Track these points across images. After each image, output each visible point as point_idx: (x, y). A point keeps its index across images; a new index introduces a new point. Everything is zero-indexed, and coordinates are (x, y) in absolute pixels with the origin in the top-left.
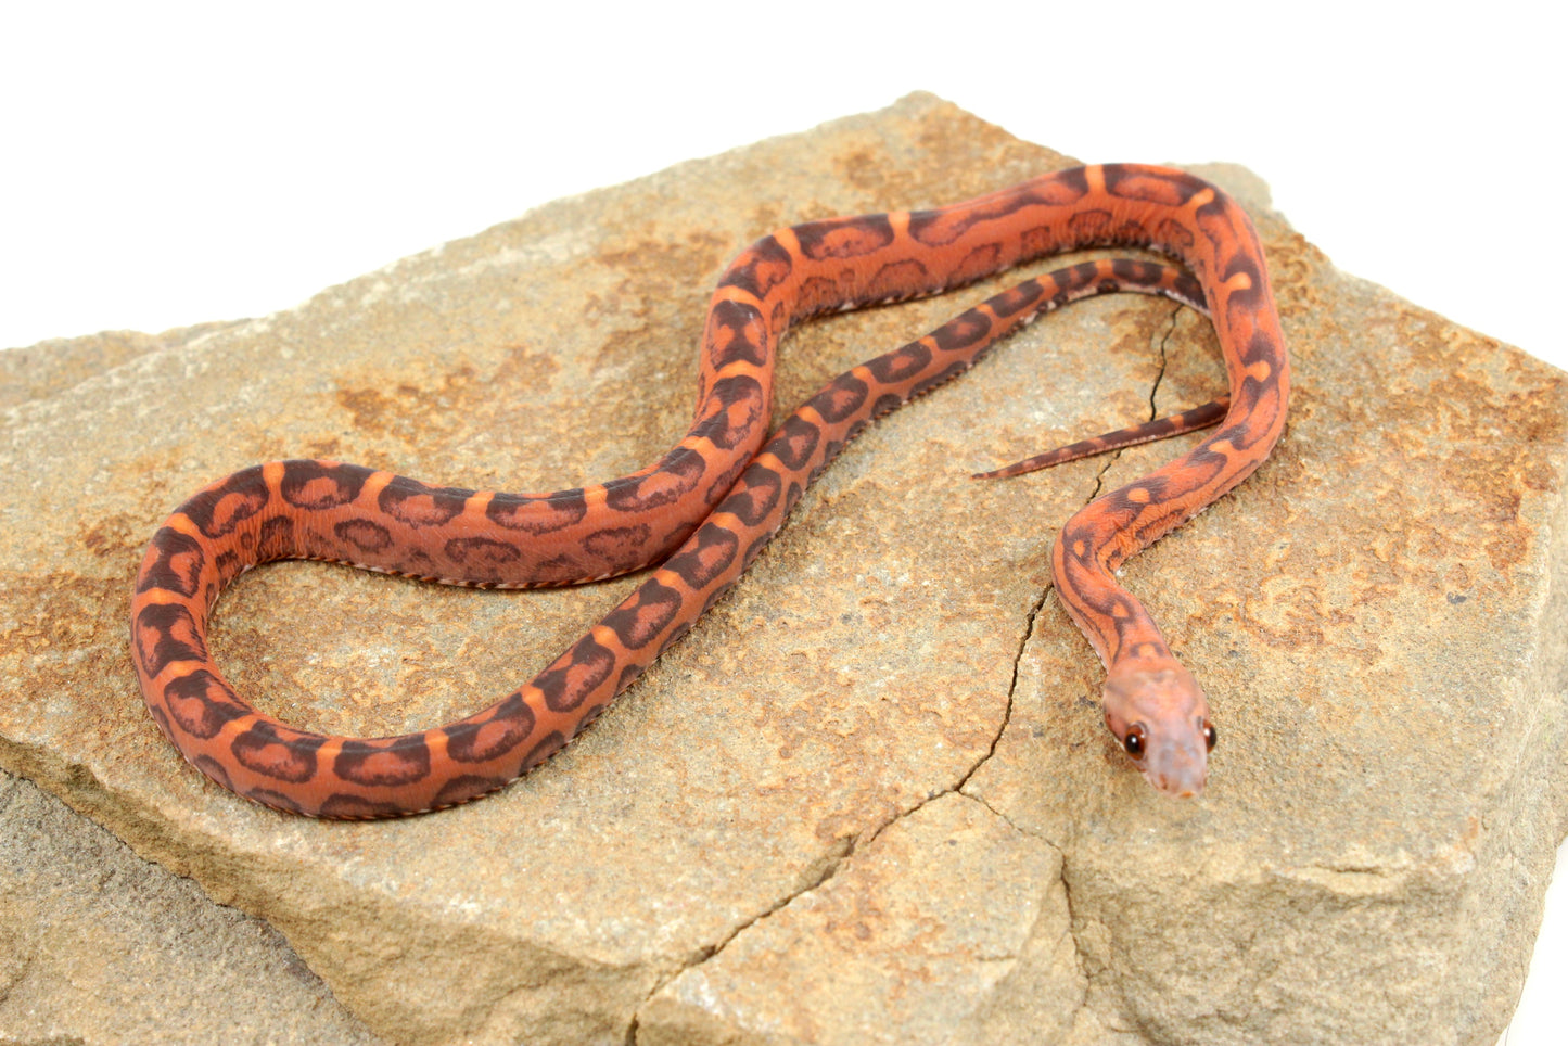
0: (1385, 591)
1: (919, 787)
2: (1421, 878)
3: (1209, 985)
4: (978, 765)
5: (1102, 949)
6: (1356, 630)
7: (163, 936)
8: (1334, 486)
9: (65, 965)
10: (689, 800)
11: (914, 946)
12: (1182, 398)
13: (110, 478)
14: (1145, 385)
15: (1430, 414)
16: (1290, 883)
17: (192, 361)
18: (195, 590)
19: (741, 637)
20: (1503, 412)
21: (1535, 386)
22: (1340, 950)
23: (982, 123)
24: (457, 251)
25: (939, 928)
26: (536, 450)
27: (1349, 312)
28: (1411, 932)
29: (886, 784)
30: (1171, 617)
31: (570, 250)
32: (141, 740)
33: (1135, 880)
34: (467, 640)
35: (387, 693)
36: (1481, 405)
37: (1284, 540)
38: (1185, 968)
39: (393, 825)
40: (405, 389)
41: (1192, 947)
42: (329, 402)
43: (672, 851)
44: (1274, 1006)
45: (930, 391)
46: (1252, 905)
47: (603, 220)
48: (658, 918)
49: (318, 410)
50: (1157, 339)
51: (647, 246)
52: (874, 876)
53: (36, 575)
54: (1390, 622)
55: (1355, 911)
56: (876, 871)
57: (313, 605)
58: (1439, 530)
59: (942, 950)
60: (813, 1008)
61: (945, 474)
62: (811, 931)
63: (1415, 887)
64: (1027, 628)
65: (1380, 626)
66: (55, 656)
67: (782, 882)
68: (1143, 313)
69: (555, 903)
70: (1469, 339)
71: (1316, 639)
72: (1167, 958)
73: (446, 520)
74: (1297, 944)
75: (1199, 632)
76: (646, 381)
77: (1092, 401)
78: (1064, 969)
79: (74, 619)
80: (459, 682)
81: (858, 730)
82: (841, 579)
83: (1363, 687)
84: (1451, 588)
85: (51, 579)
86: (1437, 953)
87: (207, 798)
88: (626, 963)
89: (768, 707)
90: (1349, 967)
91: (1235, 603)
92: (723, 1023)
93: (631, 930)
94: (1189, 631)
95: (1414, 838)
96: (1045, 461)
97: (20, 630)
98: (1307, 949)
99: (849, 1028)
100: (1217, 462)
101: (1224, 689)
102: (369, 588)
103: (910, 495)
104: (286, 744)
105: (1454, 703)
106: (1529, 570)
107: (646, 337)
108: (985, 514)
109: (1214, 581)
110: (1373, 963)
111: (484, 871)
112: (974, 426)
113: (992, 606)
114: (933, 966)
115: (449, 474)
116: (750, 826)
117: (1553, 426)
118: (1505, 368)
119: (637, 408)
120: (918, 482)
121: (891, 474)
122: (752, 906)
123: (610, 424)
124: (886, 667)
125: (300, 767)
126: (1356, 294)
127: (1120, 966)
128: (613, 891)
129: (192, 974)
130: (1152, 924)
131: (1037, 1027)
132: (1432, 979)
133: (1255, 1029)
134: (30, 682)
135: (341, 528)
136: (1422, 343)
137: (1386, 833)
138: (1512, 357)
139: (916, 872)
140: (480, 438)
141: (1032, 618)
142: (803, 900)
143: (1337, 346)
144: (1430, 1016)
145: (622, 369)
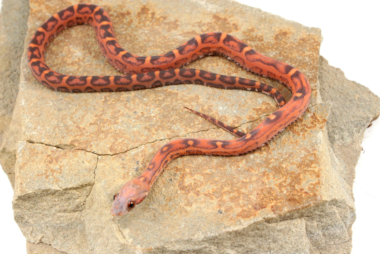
0: (212, 197)
1: (94, 149)
4: (107, 155)
6: (195, 198)
8: (239, 171)
10: (69, 117)
11: (53, 171)
14: (247, 120)
15: (281, 176)
18: (65, 19)
19: (118, 100)
20: (294, 189)
21: (310, 192)
25: (60, 173)
26: (149, 41)
27: (305, 143)
29: (92, 143)
31: (212, 10)
35: (69, 61)
36: (293, 185)
37: (214, 170)
40: (153, 14)
42: (141, 6)
43: (54, 122)
47: (227, 8)
48: (36, 130)
49: (137, 6)
50: (264, 114)
51: (225, 19)
54: (203, 203)
56: (67, 155)
58: (240, 197)
59: (55, 176)
60: (28, 165)
62: (46, 154)
64: (153, 141)
65: (200, 202)
67: (56, 142)
68: (271, 107)
69: (31, 114)
70: (316, 171)
71: (187, 192)
75: (173, 170)
77: (233, 114)
81: (104, 131)
82: (146, 105)
84: (223, 209)
89: (102, 114)
91: (187, 172)
93: (31, 128)
95: (138, 239)
96: (205, 117)
100: (215, 147)
103: (178, 102)
106: (242, 221)
109: (191, 165)
111: (33, 100)
112: (209, 100)
114: (50, 177)
116: (68, 130)
117: (298, 202)
118: (312, 183)
120: (184, 101)
121: (183, 95)
122: (47, 142)
123: (165, 46)
124: (125, 126)
128: (39, 120)
134: (41, 17)
136: (306, 162)
137: (136, 233)
138: (317, 182)
139: (72, 161)
140: (146, 31)
141: (156, 141)
142: (53, 148)
145: (183, 38)
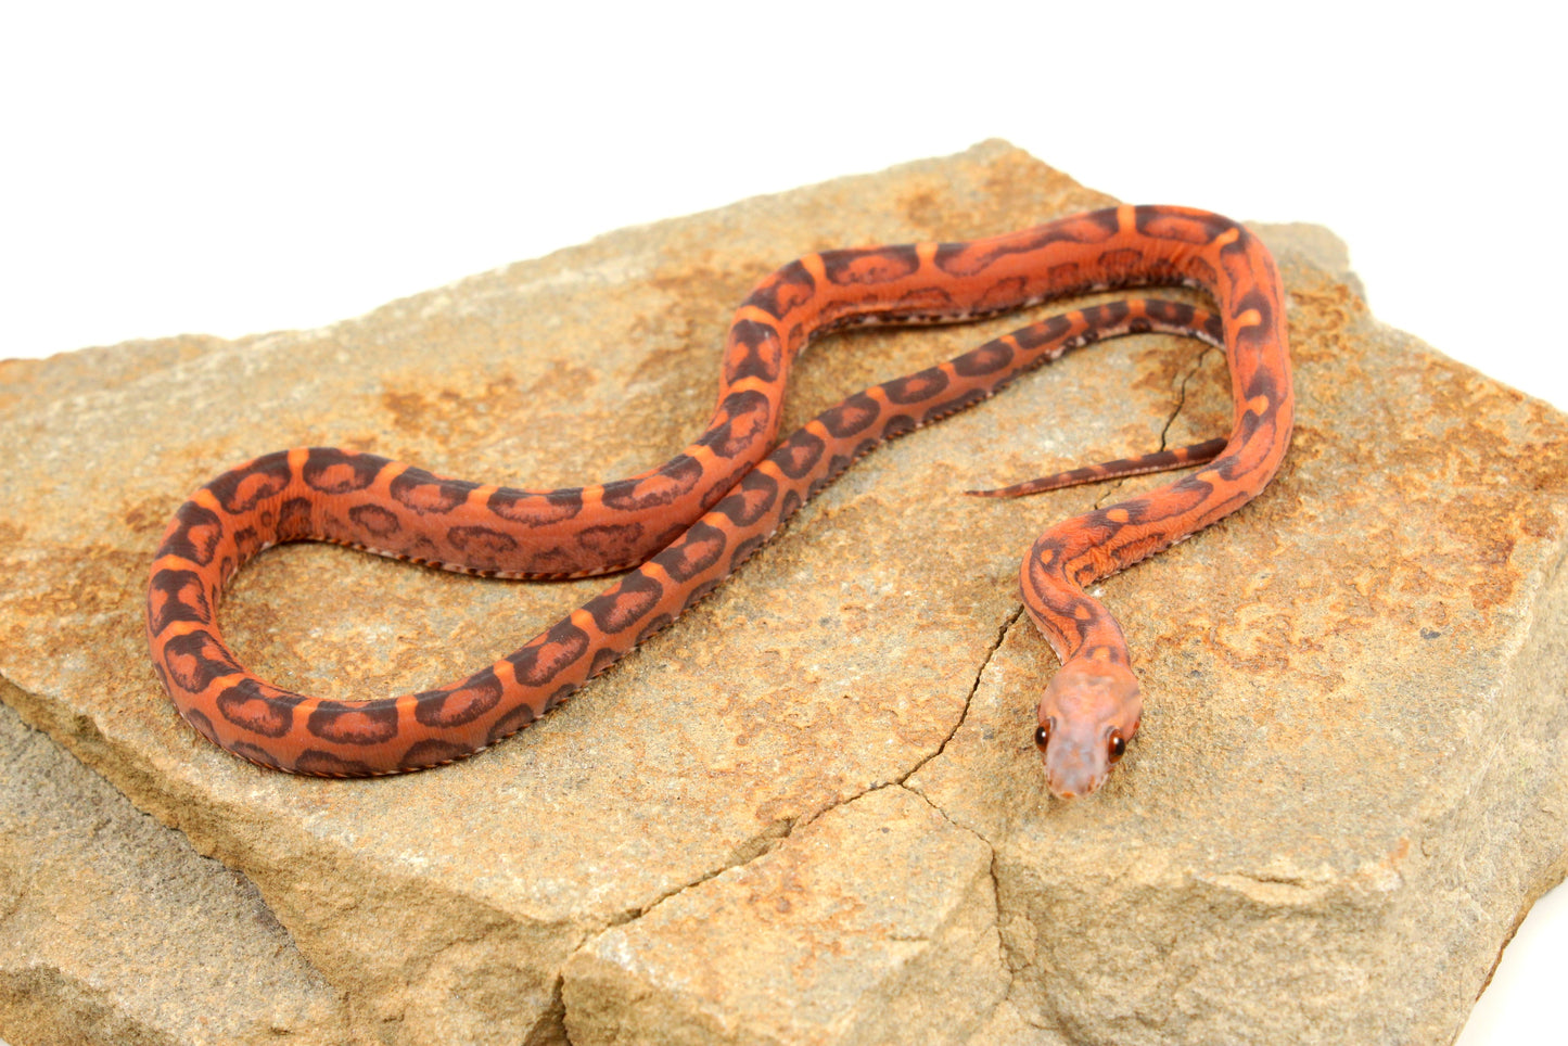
0: (1359, 623)
1: (864, 778)
2: (1342, 892)
3: (1129, 987)
4: (925, 761)
5: (1027, 945)
6: (1322, 658)
7: (146, 882)
8: (1328, 523)
9: (52, 900)
10: (642, 778)
11: (831, 921)
12: (1193, 433)
13: (159, 463)
14: (1159, 420)
15: (1439, 460)
16: (1210, 888)
17: (253, 361)
19: (721, 634)
20: (1515, 461)
21: (1551, 438)
22: (1258, 959)
23: (1050, 170)
24: (519, 271)
25: (857, 907)
26: (560, 455)
27: (1378, 361)
28: (1331, 946)
29: (832, 774)
30: (1140, 636)
31: (626, 274)
32: (144, 697)
33: (1060, 878)
34: (461, 624)
35: (377, 667)
36: (1492, 454)
37: (1267, 570)
38: (1106, 968)
39: (361, 785)
40: (448, 395)
41: (1114, 948)
42: (374, 404)
43: (617, 823)
44: (1191, 1011)
45: (947, 416)
46: (1173, 909)
47: (664, 247)
48: (592, 881)
49: (362, 410)
50: (1180, 378)
51: (702, 273)
52: (804, 856)
53: (75, 546)
54: (1358, 652)
55: (1274, 920)
56: (806, 852)
57: (324, 584)
58: (1425, 569)
59: (858, 928)
60: (723, 971)
61: (946, 494)
62: (734, 902)
63: (1335, 901)
64: (997, 639)
65: (1347, 656)
66: (80, 618)
67: (715, 856)
68: (1171, 353)
69: (497, 862)
70: (1494, 391)
71: (1281, 664)
72: (1089, 958)
73: (450, 509)
74: (1217, 951)
75: (1166, 652)
76: (676, 397)
77: (1104, 433)
78: (986, 959)
79: (103, 586)
80: (448, 660)
81: (815, 724)
82: (827, 586)
83: (1319, 711)
85: (88, 550)
86: (1356, 969)
87: (196, 751)
88: (554, 920)
89: (734, 698)
90: (1266, 977)
91: (1207, 627)
92: (636, 979)
93: (564, 890)
94: (1156, 651)
95: (1341, 854)
96: (1045, 486)
97: (52, 593)
98: (1226, 956)
99: (755, 991)
100: (1202, 491)
101: (1180, 705)
102: (379, 573)
103: (908, 512)
104: (266, 700)
105: (1408, 732)
106: (1511, 611)
107: (685, 356)
108: (979, 532)
109: (1191, 605)
110: (1290, 974)
111: (437, 830)
112: (983, 451)
113: (966, 618)
114: (845, 942)
115: (473, 473)
116: (694, 804)
118: (1526, 420)
119: (663, 421)
120: (919, 500)
121: (894, 492)
122: (683, 875)
123: (635, 435)
124: (854, 668)
125: (277, 722)
126: (1388, 344)
127: (1044, 964)
128: (554, 855)
129: (167, 917)
130: (1077, 922)
131: (951, 1013)
132: (1349, 994)
133: (1173, 1034)
134: (54, 640)
135: (355, 512)
136: (1445, 393)
137: (1313, 847)
138: (1534, 410)
139: (844, 855)
140: (509, 442)
141: (1003, 630)
142: (732, 873)
143: (1359, 393)
144: (1345, 1031)
145: (655, 385)
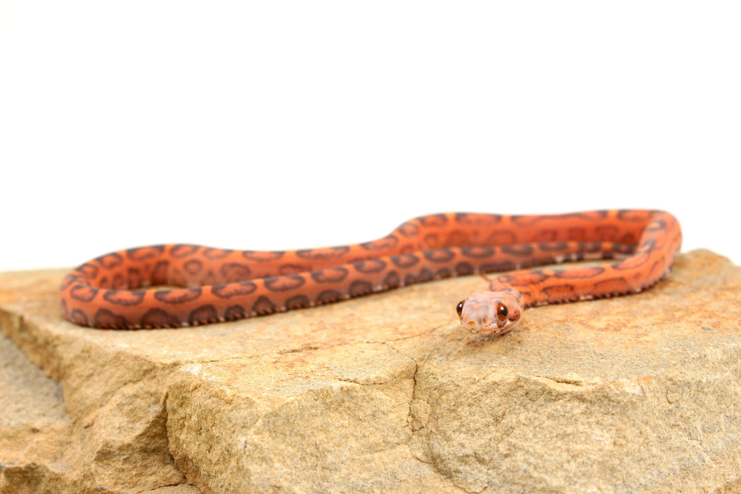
0: (668, 323)
1: (365, 340)
2: (603, 389)
3: (474, 439)
5: (424, 417)
6: (640, 330)
7: (15, 381)
11: (311, 372)
16: (527, 381)
22: (548, 423)
25: (329, 370)
28: (592, 419)
33: (449, 379)
37: (627, 308)
38: (464, 429)
39: (123, 333)
41: (470, 417)
43: (230, 343)
44: (506, 452)
46: (506, 395)
48: (201, 353)
52: (314, 355)
54: (662, 330)
55: (561, 401)
58: (716, 314)
60: (241, 379)
62: (266, 362)
63: (599, 394)
65: (655, 330)
71: (616, 331)
72: (456, 424)
73: (225, 256)
74: (526, 418)
81: (355, 329)
84: (707, 326)
86: (606, 434)
88: (174, 363)
90: (551, 433)
91: (583, 320)
92: (196, 379)
95: (609, 375)
98: (530, 422)
100: (599, 270)
110: (565, 432)
116: (273, 341)
122: (247, 355)
125: (91, 295)
127: (431, 427)
129: (14, 390)
130: (453, 404)
132: (598, 447)
133: (494, 467)
135: (186, 266)
139: (335, 356)
142: (272, 356)
